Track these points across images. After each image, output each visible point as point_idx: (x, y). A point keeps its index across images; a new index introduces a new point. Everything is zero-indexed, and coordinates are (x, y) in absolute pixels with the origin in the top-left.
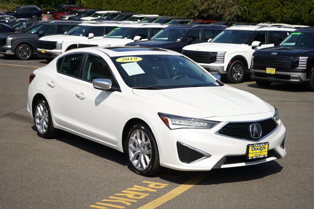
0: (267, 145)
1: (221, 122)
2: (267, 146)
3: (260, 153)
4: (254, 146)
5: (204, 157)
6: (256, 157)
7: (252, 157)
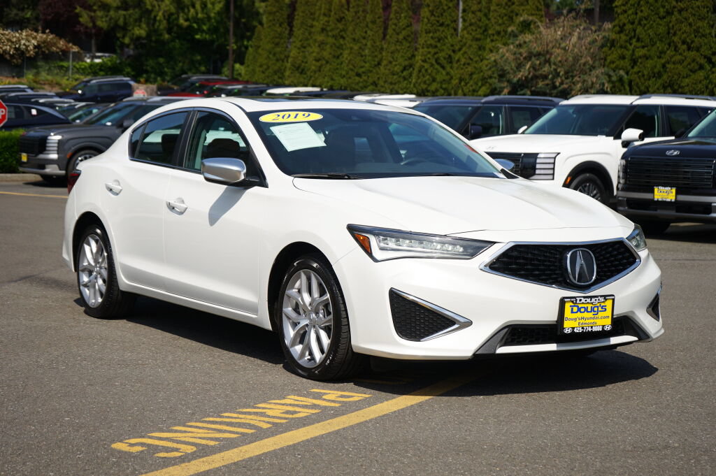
0: (611, 301)
1: (495, 243)
2: (609, 303)
3: (592, 321)
4: (578, 302)
5: (456, 326)
6: (583, 328)
7: (573, 328)
